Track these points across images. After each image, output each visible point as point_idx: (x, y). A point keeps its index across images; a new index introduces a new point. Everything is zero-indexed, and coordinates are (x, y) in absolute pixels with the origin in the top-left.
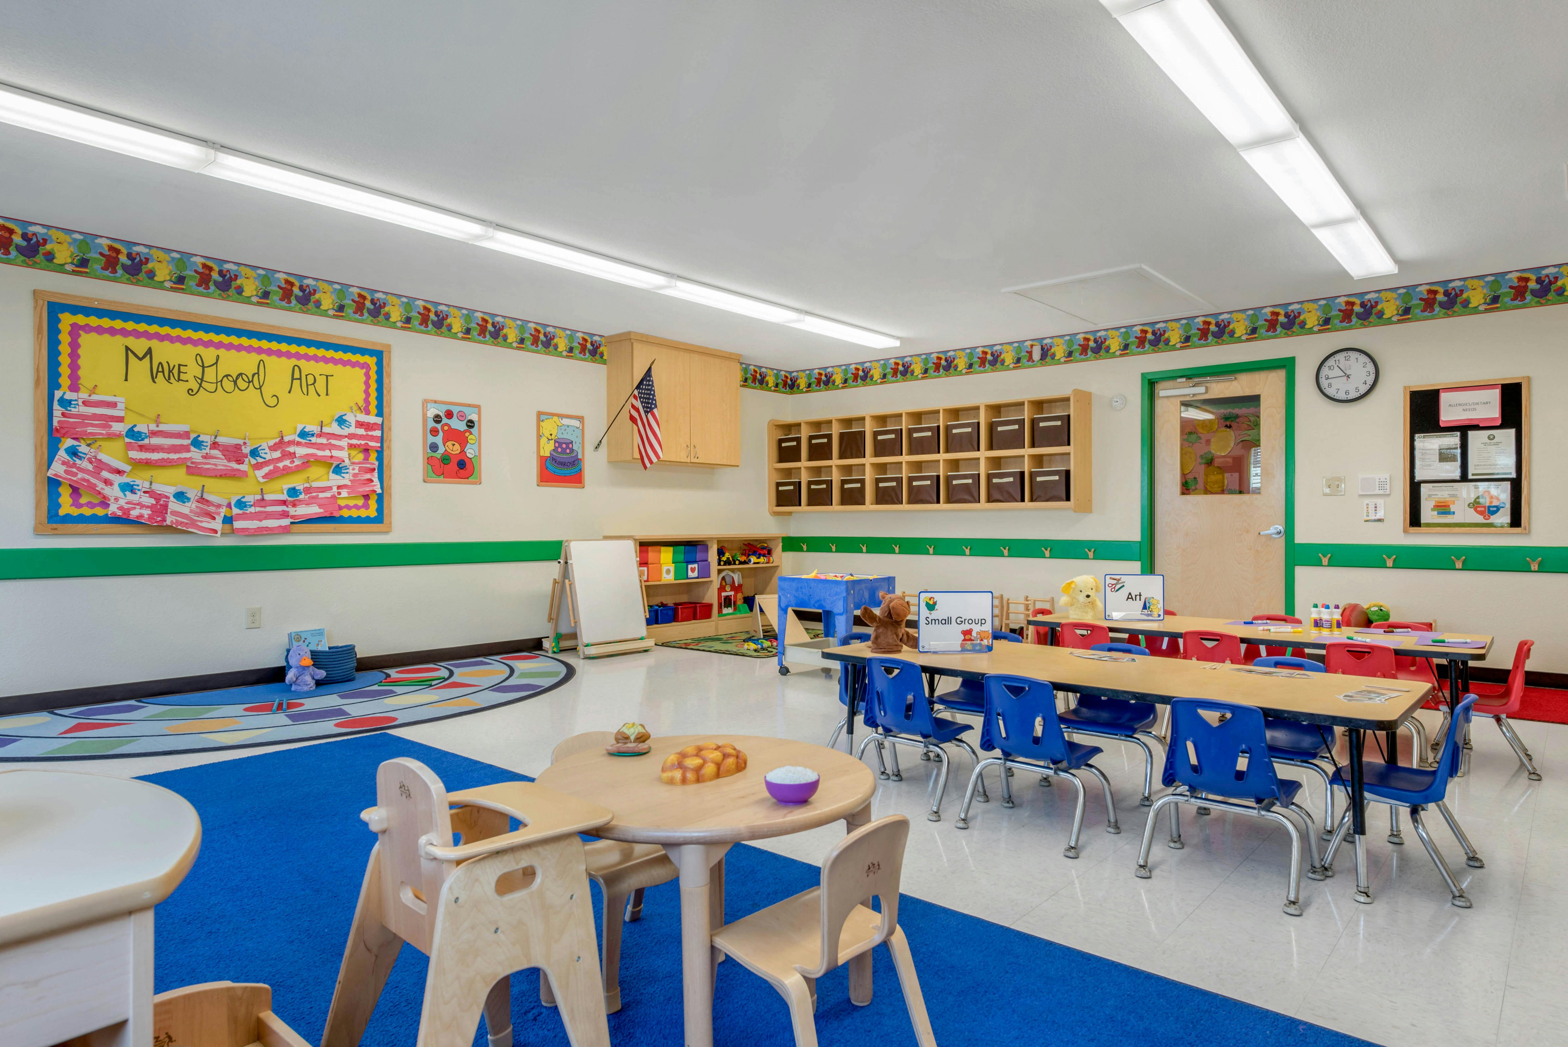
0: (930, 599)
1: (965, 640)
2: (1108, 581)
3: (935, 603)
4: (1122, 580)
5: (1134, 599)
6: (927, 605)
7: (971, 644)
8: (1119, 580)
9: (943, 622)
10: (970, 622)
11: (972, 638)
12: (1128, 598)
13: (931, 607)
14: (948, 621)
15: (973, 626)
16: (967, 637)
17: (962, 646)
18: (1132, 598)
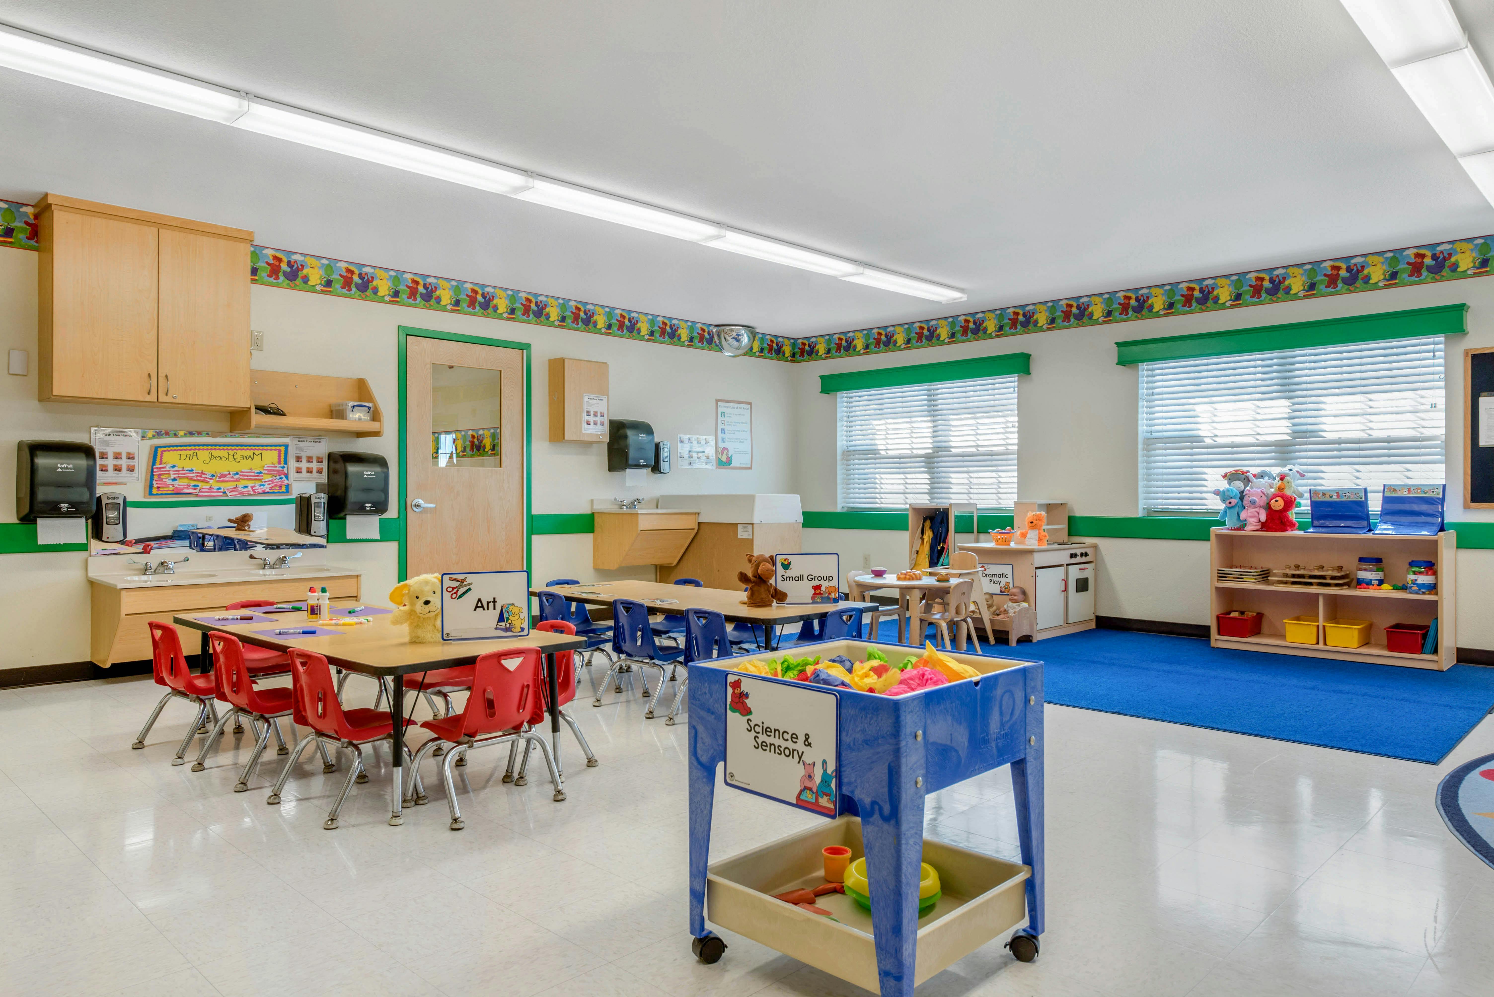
0: (785, 560)
1: (815, 594)
2: (447, 583)
3: (789, 564)
4: (468, 581)
5: (486, 607)
6: (783, 564)
7: (820, 597)
8: (463, 581)
9: (797, 579)
10: (820, 579)
11: (822, 592)
12: (477, 607)
13: (786, 566)
14: (801, 578)
15: (822, 582)
16: (817, 591)
17: (813, 598)
18: (482, 606)
